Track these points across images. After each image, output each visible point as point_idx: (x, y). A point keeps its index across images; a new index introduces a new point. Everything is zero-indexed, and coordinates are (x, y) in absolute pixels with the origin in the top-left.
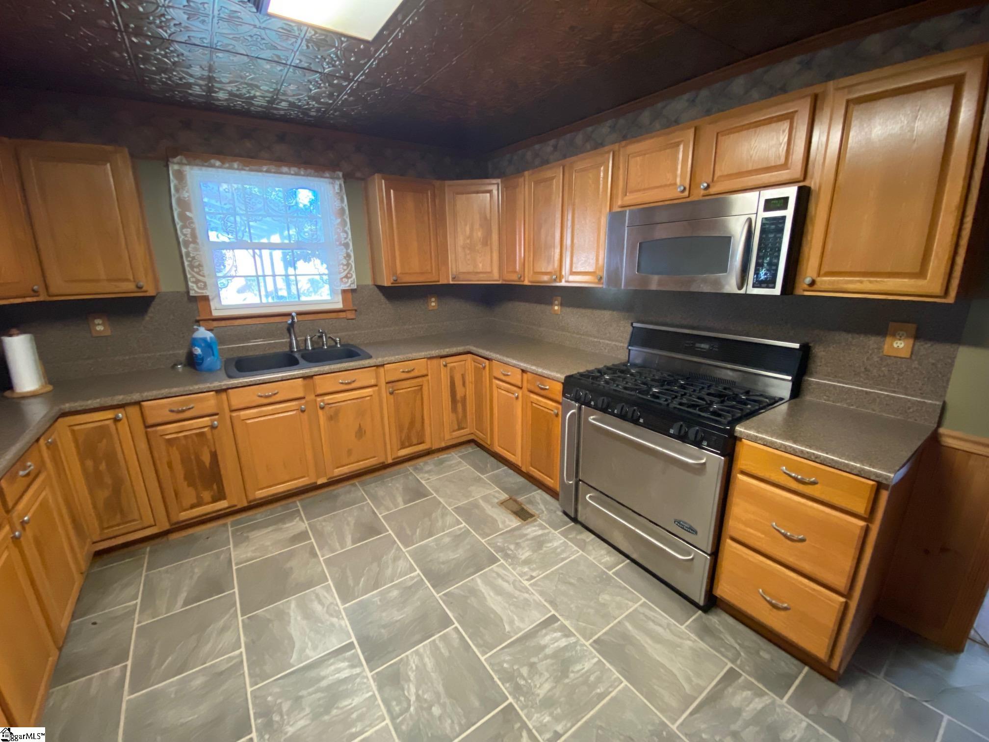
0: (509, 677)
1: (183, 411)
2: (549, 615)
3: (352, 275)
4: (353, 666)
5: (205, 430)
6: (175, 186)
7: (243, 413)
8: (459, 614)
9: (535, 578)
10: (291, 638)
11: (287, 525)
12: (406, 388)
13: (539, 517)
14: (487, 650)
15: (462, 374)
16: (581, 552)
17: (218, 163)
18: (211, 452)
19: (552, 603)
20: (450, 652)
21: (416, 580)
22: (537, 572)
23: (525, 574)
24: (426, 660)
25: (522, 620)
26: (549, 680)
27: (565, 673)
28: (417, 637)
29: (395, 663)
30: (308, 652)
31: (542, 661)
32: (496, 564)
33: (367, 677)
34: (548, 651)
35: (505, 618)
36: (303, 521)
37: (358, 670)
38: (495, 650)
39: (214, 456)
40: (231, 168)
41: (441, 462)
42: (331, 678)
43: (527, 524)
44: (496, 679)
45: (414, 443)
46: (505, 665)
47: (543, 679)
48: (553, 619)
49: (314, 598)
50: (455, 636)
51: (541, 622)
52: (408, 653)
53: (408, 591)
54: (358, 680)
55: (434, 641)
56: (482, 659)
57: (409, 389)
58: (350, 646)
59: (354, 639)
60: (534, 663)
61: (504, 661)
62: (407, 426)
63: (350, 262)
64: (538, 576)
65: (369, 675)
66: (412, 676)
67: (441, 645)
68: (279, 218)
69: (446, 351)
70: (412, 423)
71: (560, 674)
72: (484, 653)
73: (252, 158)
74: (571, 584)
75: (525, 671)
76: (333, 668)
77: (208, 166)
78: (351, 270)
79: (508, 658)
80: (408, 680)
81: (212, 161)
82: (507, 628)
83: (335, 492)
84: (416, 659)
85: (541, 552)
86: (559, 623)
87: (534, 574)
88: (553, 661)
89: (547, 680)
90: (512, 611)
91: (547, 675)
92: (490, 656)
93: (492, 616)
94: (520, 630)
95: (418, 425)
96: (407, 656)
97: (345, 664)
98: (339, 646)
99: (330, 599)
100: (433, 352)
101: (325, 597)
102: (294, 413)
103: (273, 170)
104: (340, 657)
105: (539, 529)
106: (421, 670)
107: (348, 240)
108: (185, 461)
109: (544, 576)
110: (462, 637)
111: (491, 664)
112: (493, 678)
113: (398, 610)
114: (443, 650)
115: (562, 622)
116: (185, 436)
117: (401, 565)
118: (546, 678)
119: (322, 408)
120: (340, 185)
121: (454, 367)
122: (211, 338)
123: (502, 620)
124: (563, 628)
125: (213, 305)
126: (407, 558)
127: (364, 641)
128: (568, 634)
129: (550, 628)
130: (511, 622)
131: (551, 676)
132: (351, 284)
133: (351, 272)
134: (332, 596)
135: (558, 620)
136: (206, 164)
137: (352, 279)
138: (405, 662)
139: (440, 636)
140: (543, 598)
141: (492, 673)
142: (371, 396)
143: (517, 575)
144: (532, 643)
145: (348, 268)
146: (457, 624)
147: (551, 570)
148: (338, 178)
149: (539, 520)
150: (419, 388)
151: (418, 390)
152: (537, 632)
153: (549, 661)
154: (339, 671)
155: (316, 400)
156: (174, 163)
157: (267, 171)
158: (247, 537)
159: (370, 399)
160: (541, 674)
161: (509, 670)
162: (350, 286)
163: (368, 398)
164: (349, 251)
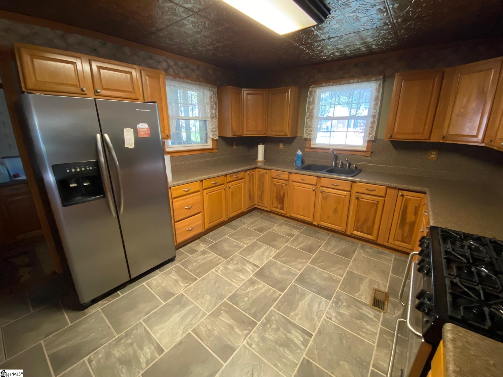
0: (268, 320)
1: (279, 176)
2: (311, 332)
3: (373, 133)
4: (252, 271)
5: (284, 185)
6: (309, 96)
7: (295, 183)
8: (288, 293)
9: (332, 320)
10: (254, 252)
11: (294, 230)
12: (366, 199)
13: (384, 313)
14: (277, 309)
15: (416, 207)
16: (375, 345)
17: (325, 85)
18: (283, 193)
19: (320, 332)
20: (270, 296)
21: (296, 273)
22: (337, 321)
23: (330, 314)
24: (263, 290)
25: (300, 319)
26: (274, 338)
27: (281, 345)
28: (271, 283)
29: (258, 281)
30: (252, 259)
31: (283, 333)
32: (326, 299)
33: (250, 276)
34: (289, 335)
35: (296, 311)
36: (298, 232)
37: (251, 272)
38: (278, 312)
39: (284, 194)
40: (329, 85)
41: (381, 253)
42: (246, 267)
43: (372, 308)
44: (265, 316)
45: (364, 232)
46: (273, 318)
47: (273, 335)
48: (310, 335)
49: (270, 250)
50: (277, 295)
51: (304, 329)
52: (263, 283)
53: (289, 272)
54: (248, 274)
55: (272, 289)
56: (272, 308)
57: (369, 201)
58: (258, 267)
59: (261, 267)
60: (280, 330)
61: (275, 317)
62: (362, 220)
63: (374, 126)
64: (333, 321)
65: (251, 276)
66: (256, 287)
67: (271, 291)
68: (344, 105)
69: (404, 186)
70: (366, 220)
71: (280, 343)
72: (275, 308)
73: (341, 78)
74: (341, 341)
75: (274, 326)
76: (249, 266)
77: (321, 87)
78: (373, 130)
79: (277, 317)
80: (253, 287)
81: (323, 84)
82: (292, 314)
83: (319, 232)
84: (262, 286)
85: (354, 320)
86: (309, 338)
87: (333, 319)
88: (285, 339)
89: (274, 337)
90: (302, 314)
91: (276, 336)
92: (274, 311)
93: (295, 306)
94: (294, 320)
95: (370, 223)
96: (262, 283)
97: (252, 268)
98: (257, 264)
99: (272, 254)
100: (392, 184)
101: (272, 253)
102: (310, 190)
103: (346, 83)
104: (253, 266)
105: (373, 315)
106: (259, 289)
107: (376, 114)
108: (277, 192)
109: (336, 325)
110: (278, 298)
111: (271, 312)
112: (265, 314)
113: (278, 273)
114: (269, 293)
115: (310, 340)
116: (278, 185)
117: (300, 266)
118: (275, 336)
119: (321, 192)
120: (380, 83)
121: (410, 199)
122: (300, 154)
123: (294, 310)
124: (308, 341)
125: (312, 143)
126: (304, 267)
127: (262, 269)
128: (305, 343)
129: (303, 334)
130: (296, 315)
131: (277, 339)
132: (371, 138)
133: (373, 131)
134: (273, 254)
135: (311, 338)
136: (320, 86)
137: (372, 135)
138: (259, 283)
139: (275, 290)
140: (320, 326)
141: (267, 313)
142: (345, 196)
143: (326, 311)
144: (290, 327)
145: (371, 129)
146: (283, 294)
147: (343, 328)
148: (380, 80)
149: (382, 313)
150: (376, 202)
151: (375, 203)
152: (297, 328)
153: (284, 336)
154: (249, 268)
155: (319, 188)
156: (311, 88)
157: (344, 84)
158: (282, 226)
159: (344, 197)
160: (276, 334)
161: (272, 320)
162: (370, 139)
163: (343, 196)
164: (375, 120)
